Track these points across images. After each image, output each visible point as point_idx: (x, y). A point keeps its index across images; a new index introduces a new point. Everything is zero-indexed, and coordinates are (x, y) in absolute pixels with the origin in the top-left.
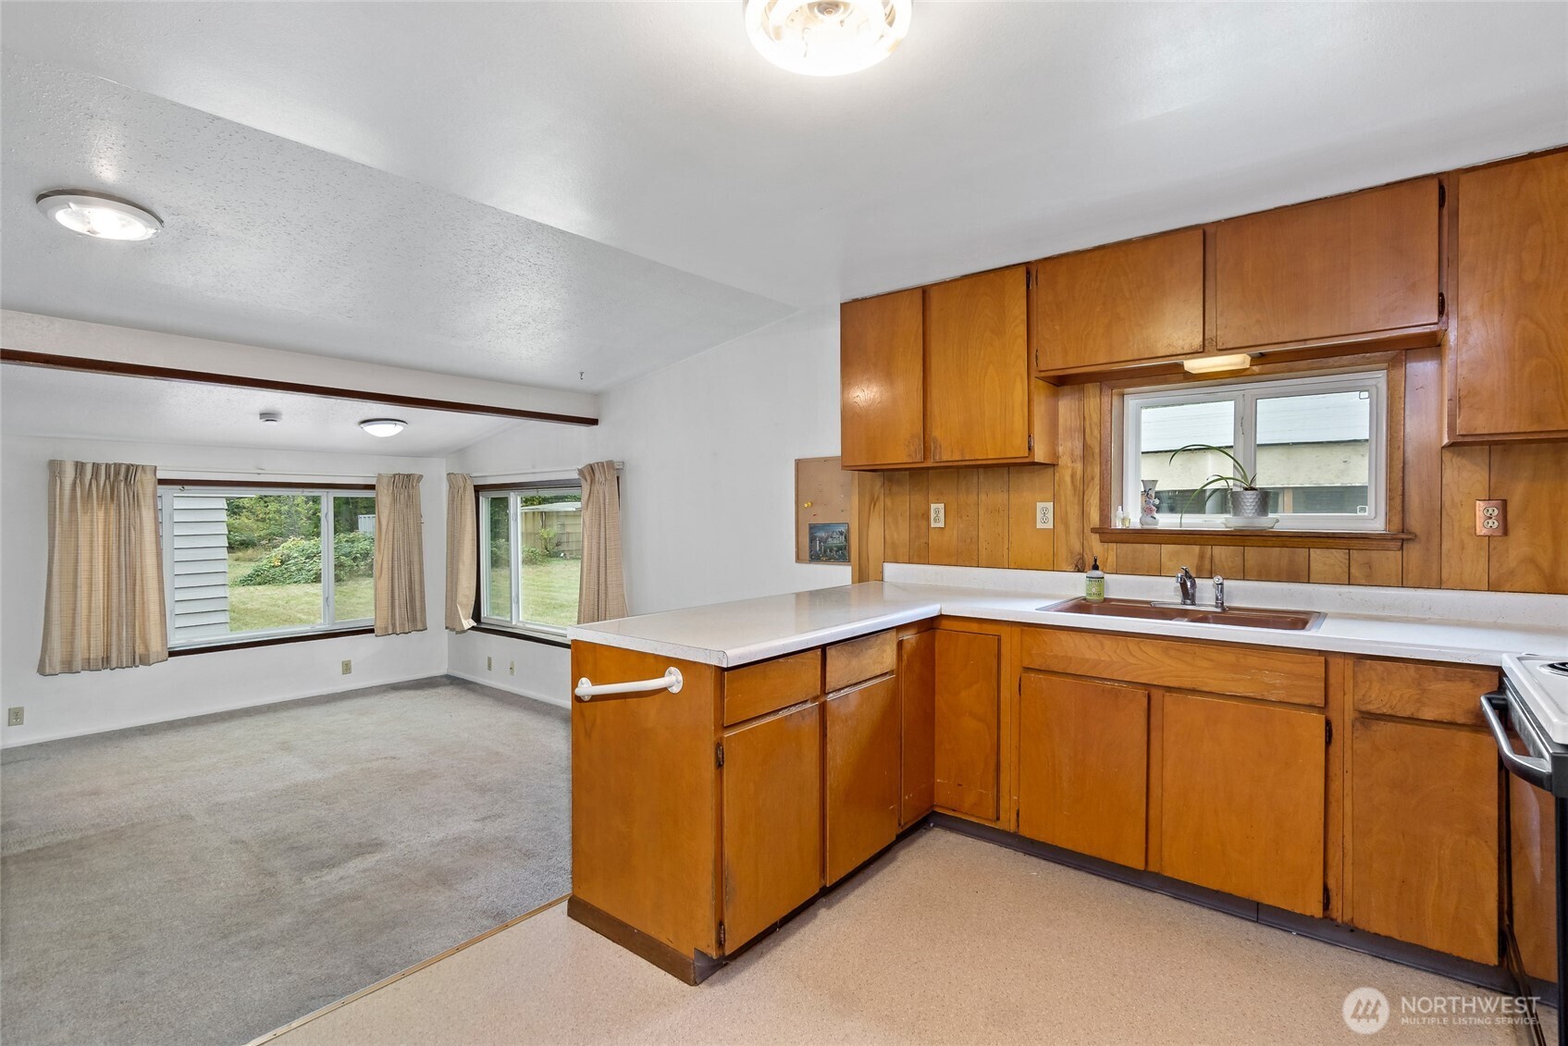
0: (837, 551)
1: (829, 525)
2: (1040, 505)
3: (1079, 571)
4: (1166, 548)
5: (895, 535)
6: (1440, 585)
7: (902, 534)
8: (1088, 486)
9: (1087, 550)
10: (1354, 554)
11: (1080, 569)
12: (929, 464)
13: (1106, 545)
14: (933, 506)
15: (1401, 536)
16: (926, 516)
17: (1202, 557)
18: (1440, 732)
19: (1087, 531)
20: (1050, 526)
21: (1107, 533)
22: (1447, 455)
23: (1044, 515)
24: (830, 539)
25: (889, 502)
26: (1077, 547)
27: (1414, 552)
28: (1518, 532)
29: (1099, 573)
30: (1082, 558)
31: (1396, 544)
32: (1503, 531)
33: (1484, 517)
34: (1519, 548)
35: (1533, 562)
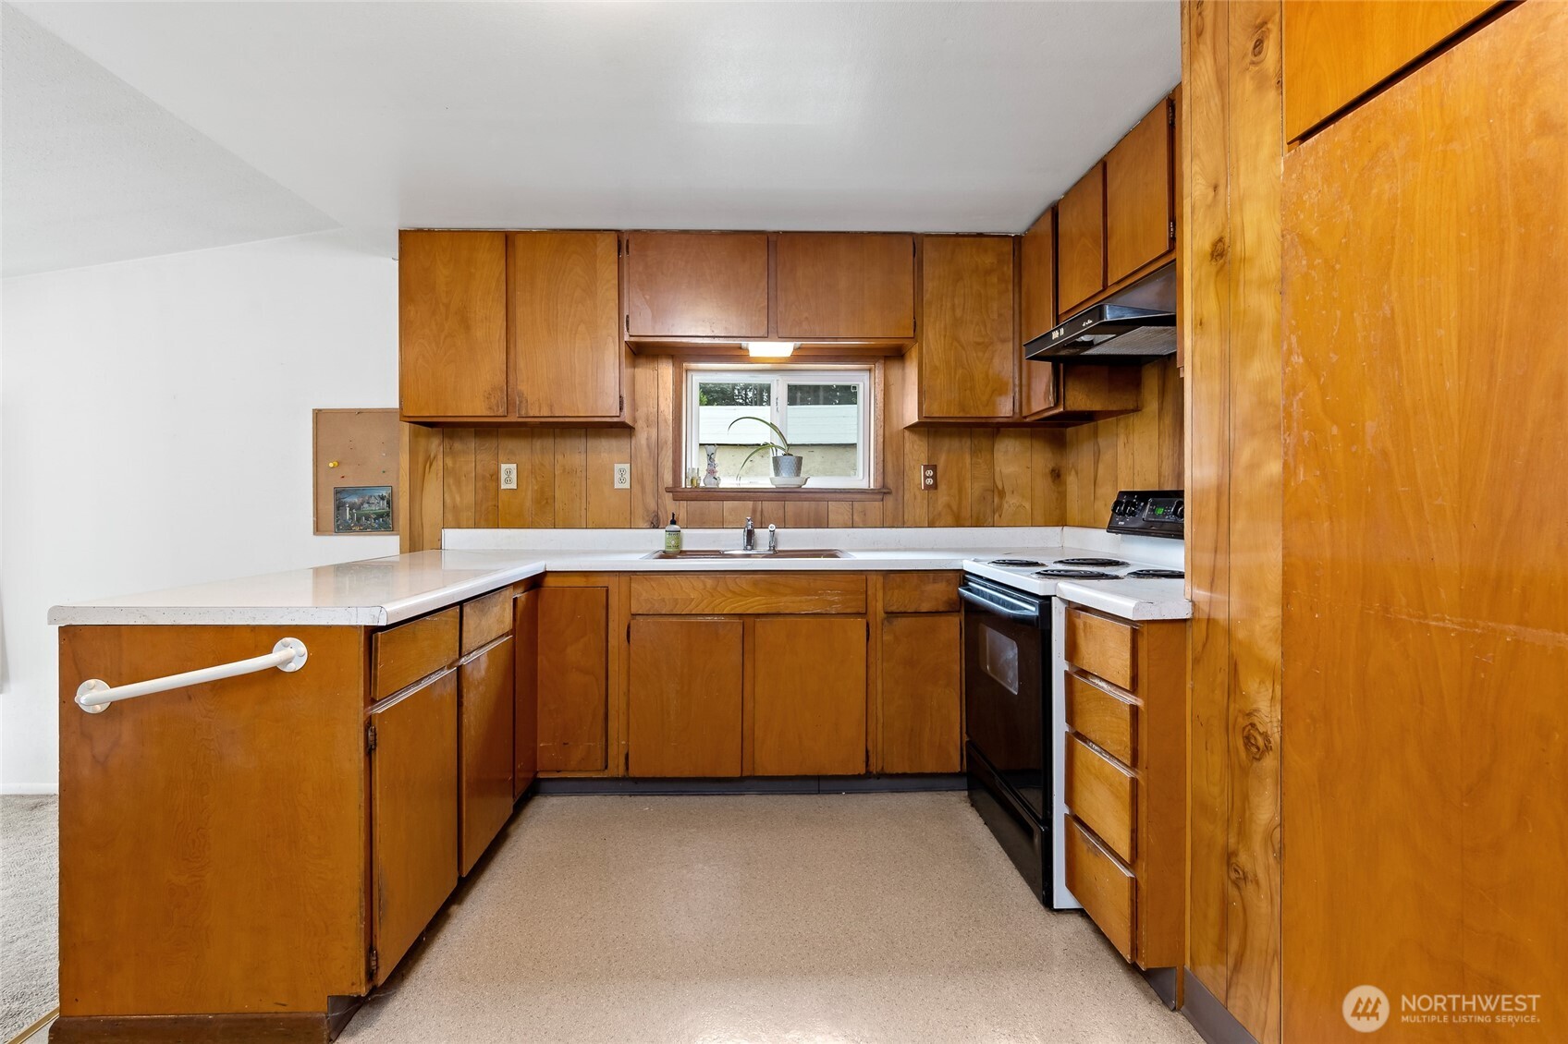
0: (375, 519)
1: (364, 488)
2: (617, 467)
3: (654, 528)
4: (728, 504)
5: (458, 499)
6: (904, 525)
7: (466, 496)
8: (662, 449)
9: (661, 508)
10: (856, 504)
11: (655, 525)
12: (513, 418)
13: (677, 502)
14: (504, 467)
15: (883, 492)
16: (495, 477)
17: (754, 511)
18: (929, 620)
19: (662, 490)
20: (627, 485)
21: (677, 493)
22: (907, 433)
23: (621, 476)
24: (366, 505)
25: (449, 462)
26: (652, 505)
27: (890, 501)
28: (942, 487)
29: (676, 527)
30: (657, 516)
31: (880, 497)
32: (935, 486)
33: (926, 477)
34: (943, 497)
35: (949, 506)
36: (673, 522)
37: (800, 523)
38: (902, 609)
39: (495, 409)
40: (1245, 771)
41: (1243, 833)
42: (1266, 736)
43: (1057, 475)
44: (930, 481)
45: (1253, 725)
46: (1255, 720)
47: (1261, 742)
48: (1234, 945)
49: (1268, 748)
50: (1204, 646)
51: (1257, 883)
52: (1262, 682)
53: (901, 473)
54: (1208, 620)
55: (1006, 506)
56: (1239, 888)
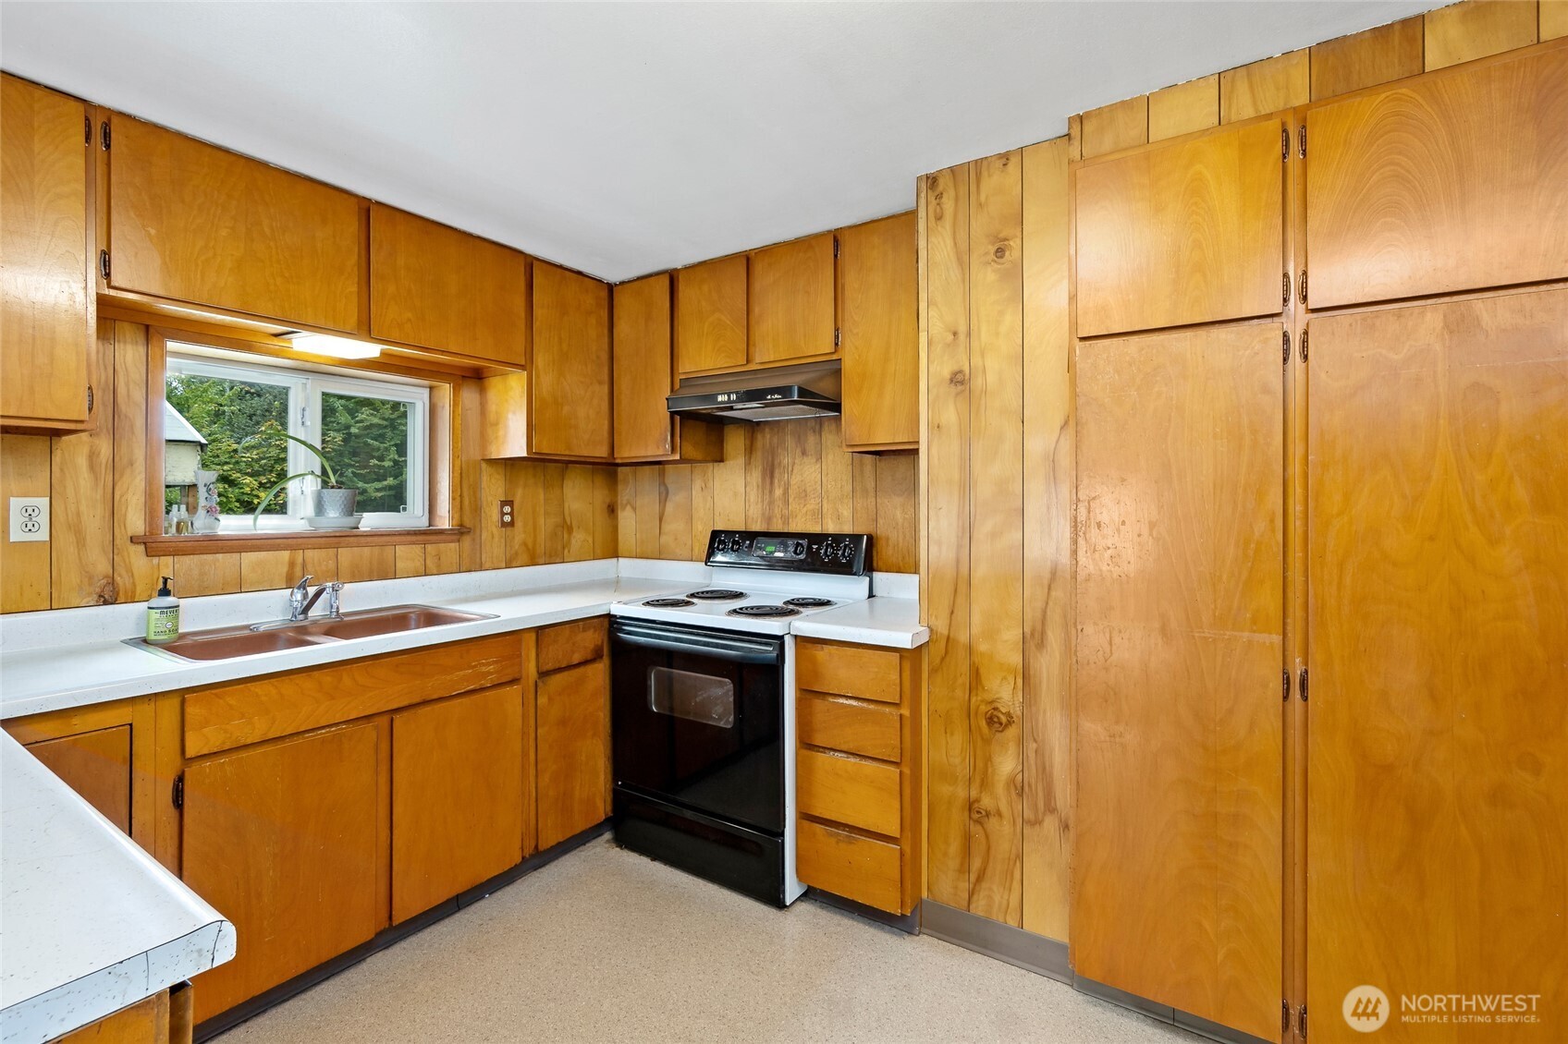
2: (18, 502)
3: (106, 603)
4: (249, 557)
6: (481, 568)
8: (122, 475)
9: (120, 569)
10: (429, 547)
11: (109, 596)
13: (155, 560)
15: (460, 531)
17: (292, 564)
19: (122, 540)
20: (42, 536)
21: (155, 543)
22: (484, 465)
23: (28, 518)
26: (102, 567)
28: (519, 524)
29: (170, 600)
30: (112, 582)
31: (455, 537)
32: (512, 524)
33: (503, 514)
34: (519, 534)
35: (525, 544)
36: (165, 592)
37: (357, 577)
38: (557, 666)
40: (987, 742)
41: (985, 784)
42: (1009, 715)
43: (612, 510)
44: (507, 518)
45: (996, 709)
46: (999, 706)
47: (1004, 719)
48: (976, 864)
49: (1010, 723)
50: (943, 659)
51: (999, 814)
52: (1004, 678)
53: (477, 509)
54: (948, 638)
55: (573, 541)
56: (981, 823)
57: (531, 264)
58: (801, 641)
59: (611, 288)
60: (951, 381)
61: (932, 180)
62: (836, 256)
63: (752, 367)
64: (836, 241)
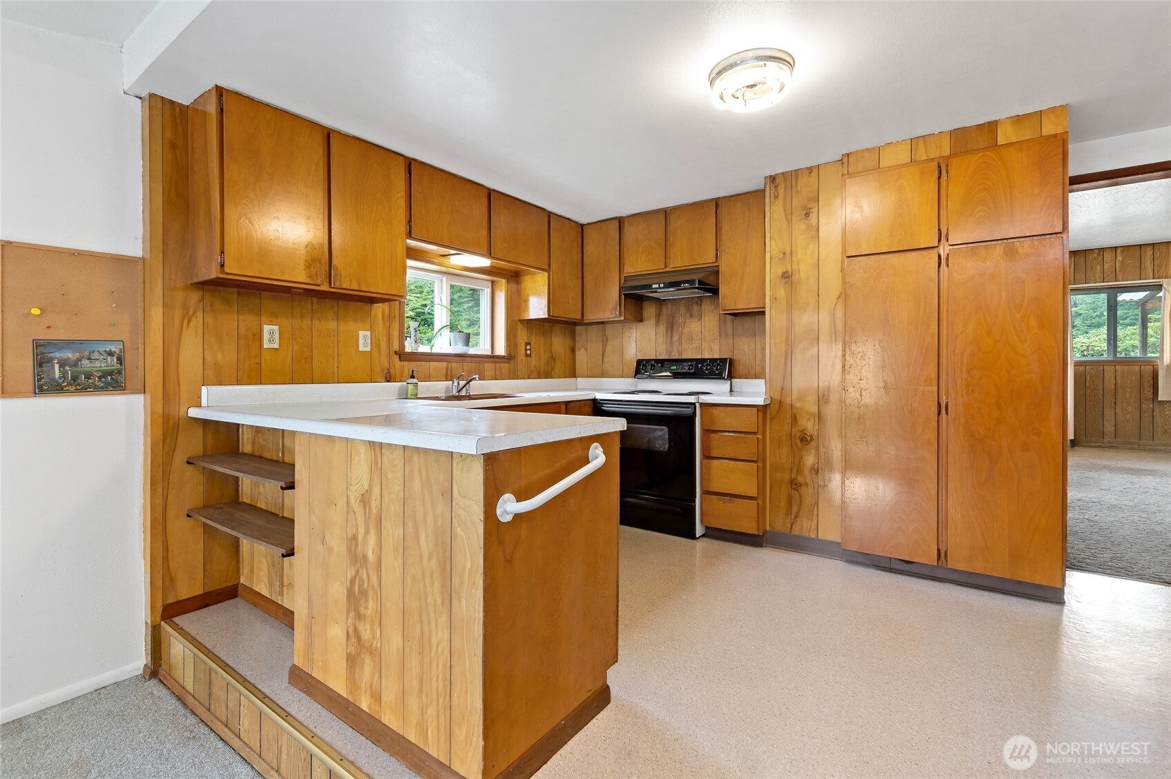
0: (100, 378)
1: (82, 342)
2: (361, 333)
3: (388, 381)
4: (433, 364)
5: (219, 356)
6: (517, 378)
7: (227, 356)
8: (392, 322)
9: (392, 366)
10: (497, 364)
11: (388, 379)
13: (402, 363)
14: (267, 328)
15: (509, 358)
16: (258, 336)
20: (368, 349)
21: (403, 356)
22: (520, 322)
23: (364, 341)
24: (85, 362)
25: (209, 320)
26: (386, 365)
27: (512, 362)
28: (533, 355)
29: (415, 380)
30: (389, 372)
31: (508, 361)
32: (530, 355)
33: (526, 350)
34: (534, 360)
35: (535, 367)
36: (412, 377)
39: (315, 278)
40: (800, 450)
41: (799, 471)
42: (811, 436)
43: (573, 351)
44: (528, 352)
45: (805, 434)
46: (806, 432)
47: (809, 438)
48: (795, 509)
49: (811, 440)
50: (777, 412)
51: (806, 484)
52: (809, 419)
53: (516, 346)
54: (780, 401)
55: (556, 367)
56: (797, 490)
57: (550, 215)
58: (704, 406)
59: (582, 226)
60: (782, 276)
61: (773, 179)
62: (716, 212)
63: (668, 269)
64: (717, 204)
